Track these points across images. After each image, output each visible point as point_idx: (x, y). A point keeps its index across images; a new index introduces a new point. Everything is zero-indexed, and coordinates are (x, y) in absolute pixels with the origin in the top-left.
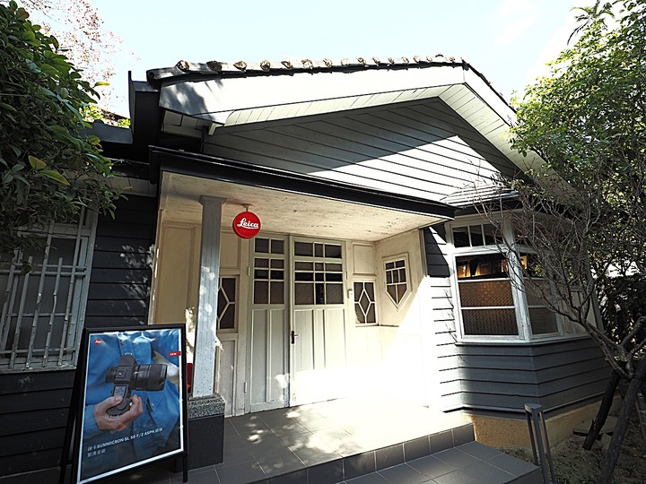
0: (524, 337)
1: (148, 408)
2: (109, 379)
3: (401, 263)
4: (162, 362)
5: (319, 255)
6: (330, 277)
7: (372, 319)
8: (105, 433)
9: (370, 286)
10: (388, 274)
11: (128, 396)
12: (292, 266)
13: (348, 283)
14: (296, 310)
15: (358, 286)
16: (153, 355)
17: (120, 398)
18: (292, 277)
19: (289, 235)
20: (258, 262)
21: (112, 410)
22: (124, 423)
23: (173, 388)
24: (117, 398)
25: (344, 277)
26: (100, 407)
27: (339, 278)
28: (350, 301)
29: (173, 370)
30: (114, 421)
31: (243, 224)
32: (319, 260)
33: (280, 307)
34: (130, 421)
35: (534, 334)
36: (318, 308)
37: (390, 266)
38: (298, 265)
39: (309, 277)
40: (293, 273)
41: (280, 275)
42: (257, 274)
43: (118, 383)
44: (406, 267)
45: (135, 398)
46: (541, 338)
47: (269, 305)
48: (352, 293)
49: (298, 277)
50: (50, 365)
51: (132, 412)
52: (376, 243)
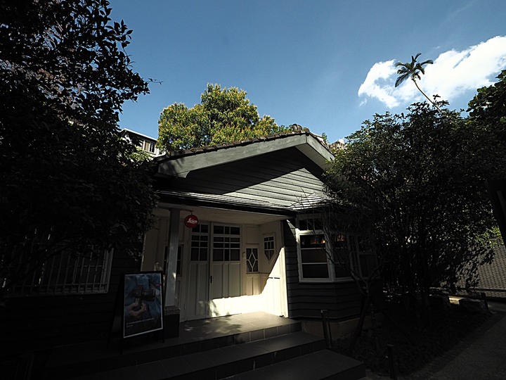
0: (331, 279)
1: (148, 308)
2: (133, 295)
3: (272, 238)
4: (153, 288)
5: (227, 233)
6: (233, 246)
7: (256, 270)
8: (132, 318)
9: (255, 251)
10: (265, 244)
11: (140, 303)
12: (212, 239)
13: (243, 249)
14: (214, 264)
15: (249, 251)
16: (150, 285)
17: (137, 304)
18: (212, 245)
19: (211, 222)
20: (194, 237)
21: (135, 309)
22: (139, 315)
23: (158, 300)
24: (136, 304)
25: (241, 246)
26: (130, 307)
27: (238, 246)
28: (244, 258)
29: (158, 292)
30: (135, 313)
31: (190, 221)
32: (227, 236)
33: (204, 263)
34: (141, 313)
35: (336, 277)
36: (226, 263)
37: (266, 239)
38: (215, 239)
39: (221, 245)
40: (212, 242)
41: (205, 245)
42: (193, 244)
43: (137, 297)
44: (274, 241)
45: (143, 304)
46: (340, 280)
47: (199, 261)
48: (245, 254)
49: (215, 245)
50: (95, 291)
51: (142, 310)
52: (259, 226)
